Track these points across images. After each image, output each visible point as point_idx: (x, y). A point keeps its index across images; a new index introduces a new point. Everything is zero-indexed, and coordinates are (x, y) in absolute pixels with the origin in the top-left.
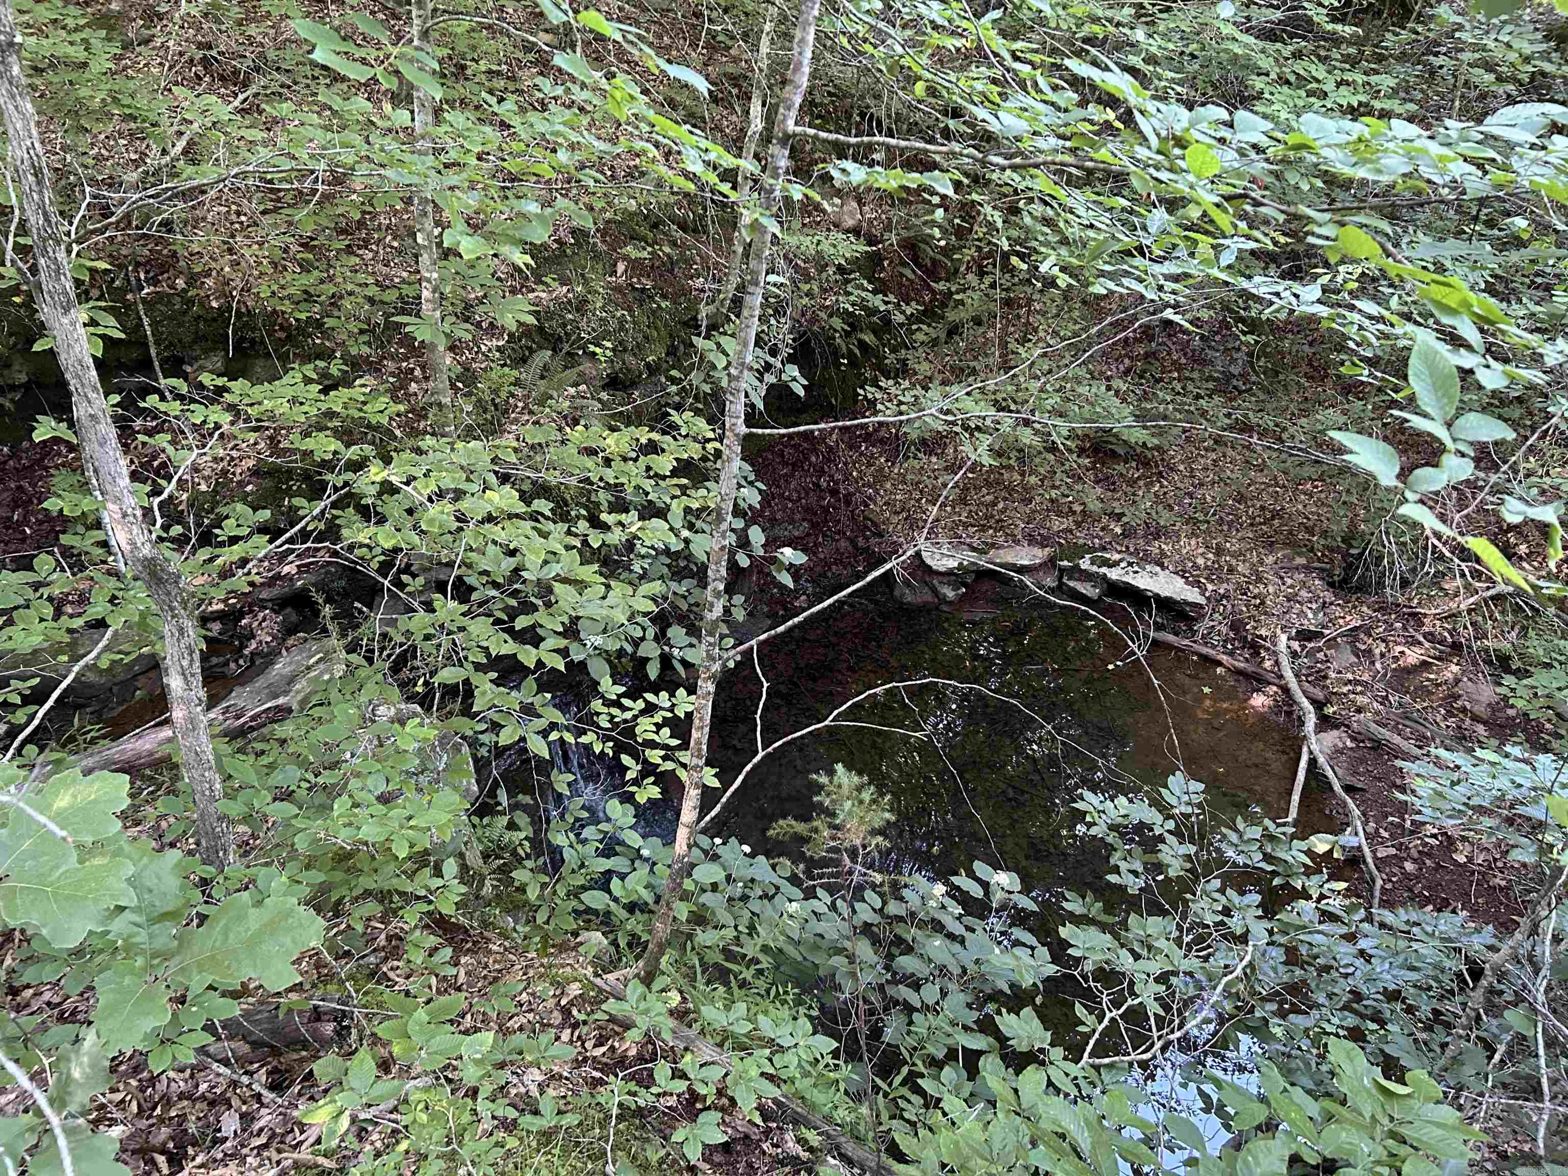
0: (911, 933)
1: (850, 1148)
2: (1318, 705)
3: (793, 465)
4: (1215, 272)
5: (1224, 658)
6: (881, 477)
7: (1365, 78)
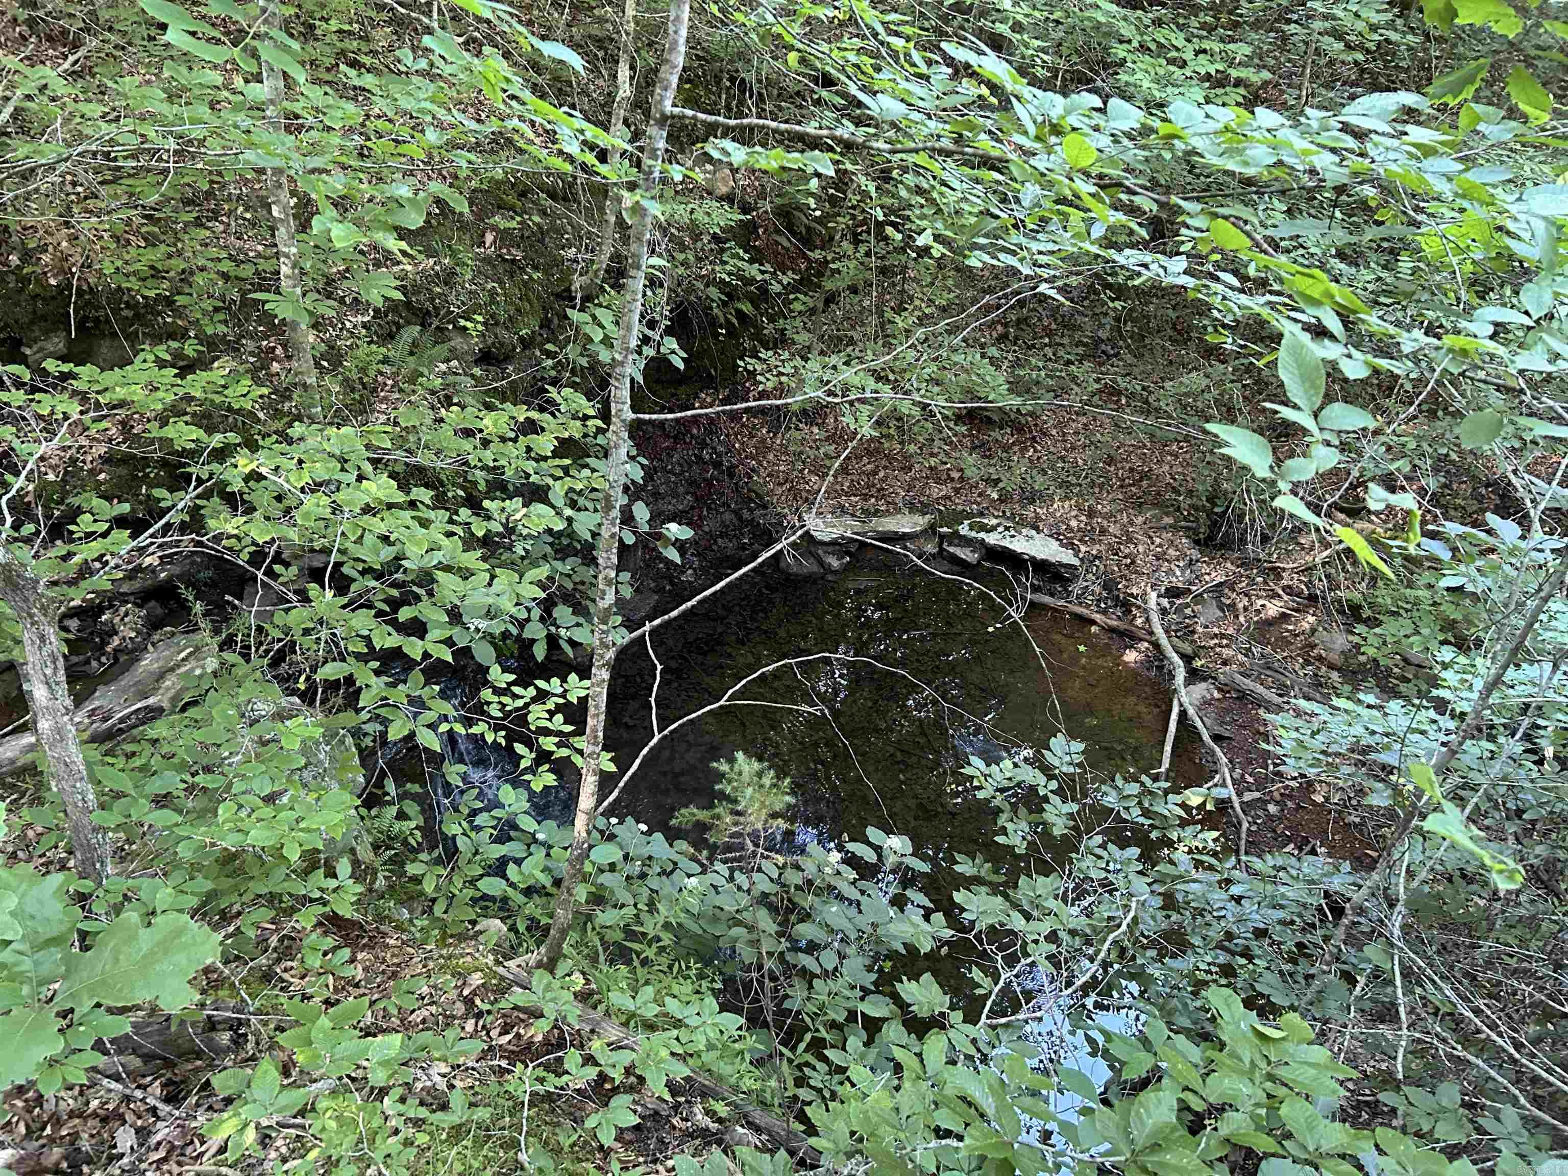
0: (808, 901)
1: (758, 1116)
2: (1187, 659)
3: (675, 437)
4: (1087, 246)
5: (1098, 617)
6: (763, 448)
7: (1222, 46)
